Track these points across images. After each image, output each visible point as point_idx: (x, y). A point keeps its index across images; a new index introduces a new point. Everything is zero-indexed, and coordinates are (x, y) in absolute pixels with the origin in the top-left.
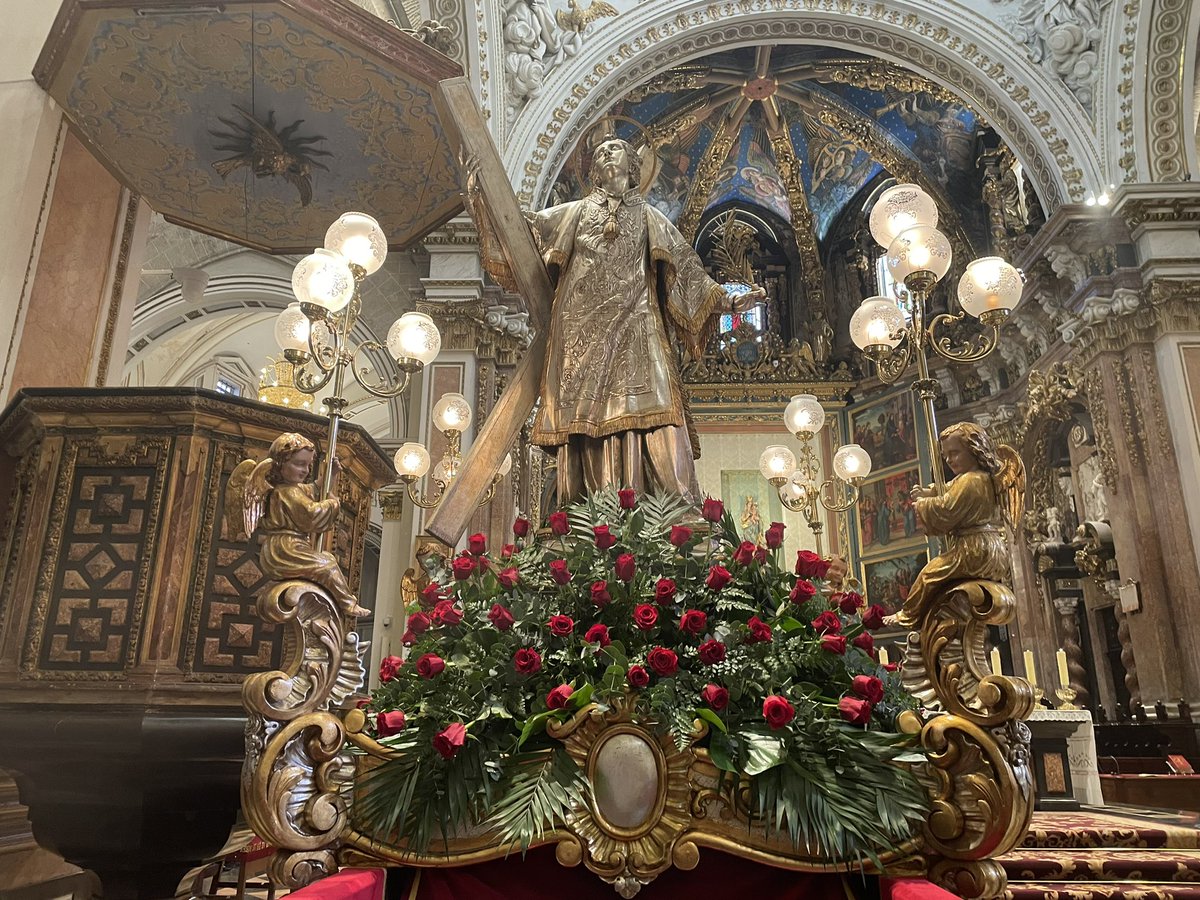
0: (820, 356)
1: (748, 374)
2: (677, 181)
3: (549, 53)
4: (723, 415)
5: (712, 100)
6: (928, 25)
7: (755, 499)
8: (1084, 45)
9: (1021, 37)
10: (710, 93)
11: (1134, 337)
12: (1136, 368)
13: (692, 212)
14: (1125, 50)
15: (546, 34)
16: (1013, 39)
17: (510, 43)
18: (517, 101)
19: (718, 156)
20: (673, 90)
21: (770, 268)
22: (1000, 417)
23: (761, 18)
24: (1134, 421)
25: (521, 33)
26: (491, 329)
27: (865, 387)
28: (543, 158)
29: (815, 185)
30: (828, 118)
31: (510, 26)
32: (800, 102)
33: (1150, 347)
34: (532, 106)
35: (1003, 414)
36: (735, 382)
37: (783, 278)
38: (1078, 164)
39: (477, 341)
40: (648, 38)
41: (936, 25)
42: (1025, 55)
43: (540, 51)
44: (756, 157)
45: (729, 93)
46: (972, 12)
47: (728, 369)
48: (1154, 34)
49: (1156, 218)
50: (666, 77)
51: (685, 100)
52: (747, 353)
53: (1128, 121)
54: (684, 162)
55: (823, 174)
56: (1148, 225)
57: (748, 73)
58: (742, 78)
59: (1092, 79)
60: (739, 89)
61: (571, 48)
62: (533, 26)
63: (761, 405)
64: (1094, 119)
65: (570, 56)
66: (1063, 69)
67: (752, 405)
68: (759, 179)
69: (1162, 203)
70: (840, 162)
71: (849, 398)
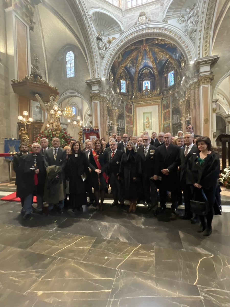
0: (158, 93)
1: (147, 97)
2: (135, 65)
3: (106, 49)
4: (143, 104)
5: (137, 50)
6: (168, 31)
7: (148, 116)
8: (194, 31)
9: (184, 31)
10: (136, 49)
11: (196, 86)
12: (196, 91)
13: (137, 70)
14: (200, 31)
15: (105, 45)
16: (182, 31)
17: (99, 49)
18: (102, 58)
19: (140, 60)
20: (129, 50)
21: (151, 78)
22: (183, 100)
23: (140, 35)
24: (195, 100)
25: (101, 46)
26: (101, 96)
27: (165, 97)
28: (107, 67)
29: (157, 62)
30: (157, 50)
31: (99, 46)
32: (152, 48)
33: (199, 88)
34: (104, 59)
35: (184, 100)
36: (145, 98)
37: (153, 80)
38: (192, 55)
39: (99, 99)
40: (121, 42)
41: (170, 31)
42: (184, 34)
43: (104, 49)
44: (147, 58)
45: (140, 48)
46: (176, 27)
47: (144, 96)
48: (206, 27)
49: (202, 64)
50: (128, 47)
51: (132, 51)
52: (147, 93)
53: (200, 46)
54: (135, 61)
55: (159, 59)
56: (200, 66)
57: (142, 44)
58: (141, 45)
59: (195, 38)
60: (141, 47)
61: (109, 47)
62: (103, 45)
63: (149, 102)
64: (195, 46)
65: (109, 49)
66: (191, 36)
67: (147, 102)
68: (149, 62)
69: (203, 61)
70: (162, 57)
71: (162, 99)
